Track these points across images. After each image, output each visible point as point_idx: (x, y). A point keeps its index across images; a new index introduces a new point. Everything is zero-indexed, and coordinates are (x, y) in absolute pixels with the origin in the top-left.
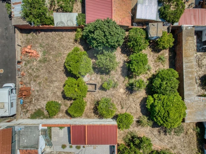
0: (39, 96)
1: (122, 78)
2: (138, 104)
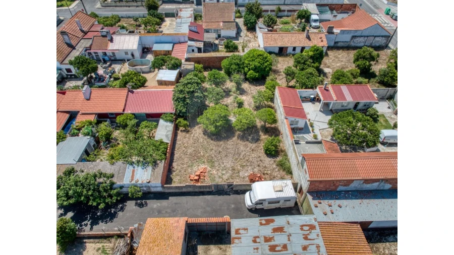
1: (231, 97)
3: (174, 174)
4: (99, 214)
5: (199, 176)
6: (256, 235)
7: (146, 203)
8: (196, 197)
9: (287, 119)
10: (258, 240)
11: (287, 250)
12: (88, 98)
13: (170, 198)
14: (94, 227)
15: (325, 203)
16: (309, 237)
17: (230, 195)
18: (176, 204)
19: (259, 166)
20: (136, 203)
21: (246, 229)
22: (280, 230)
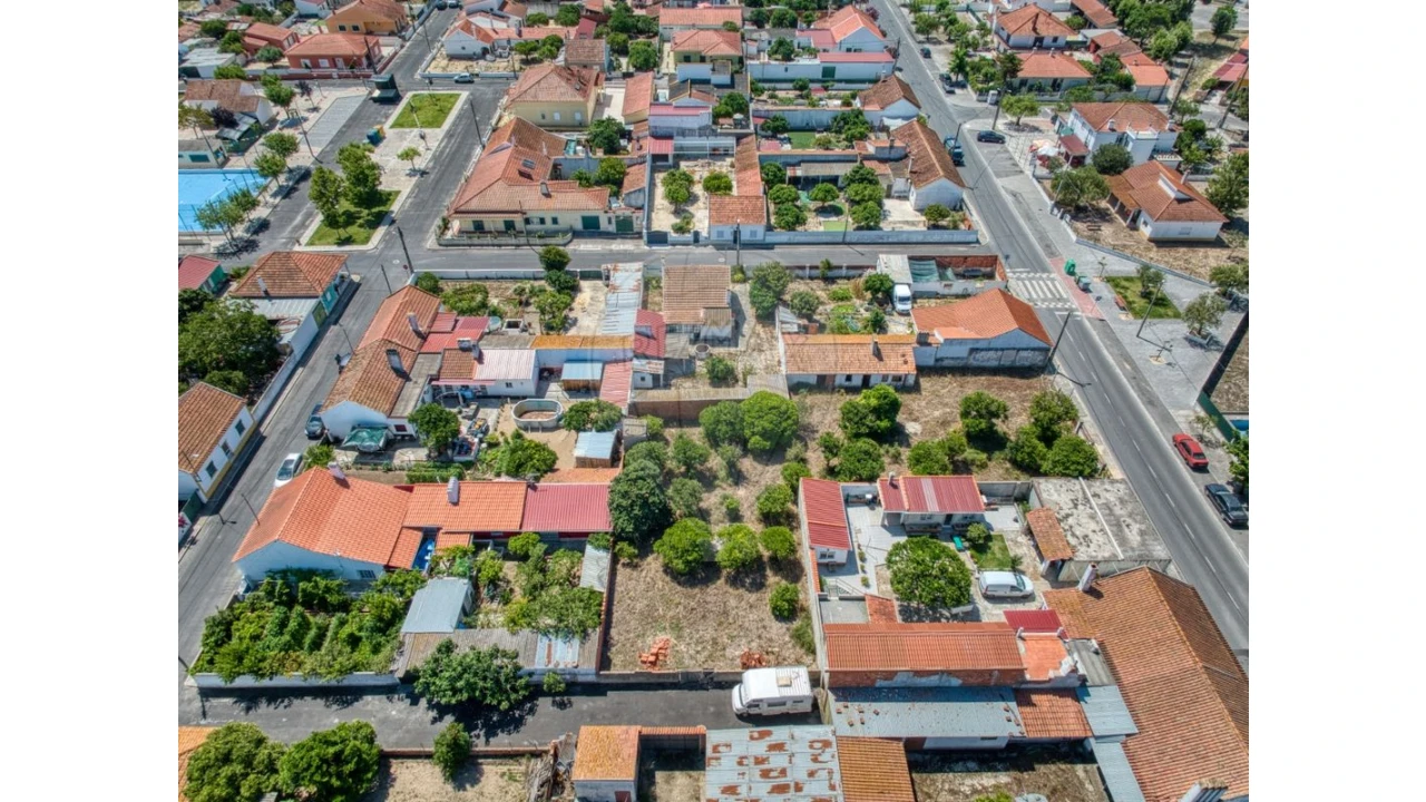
1: (718, 491)
3: (613, 649)
4: (495, 719)
5: (657, 655)
6: (743, 754)
7: (570, 702)
8: (651, 693)
9: (812, 549)
10: (745, 761)
11: (786, 776)
12: (456, 500)
13: (609, 693)
14: (491, 739)
15: (854, 707)
16: (820, 758)
17: (708, 690)
18: (619, 703)
19: (760, 637)
20: (554, 702)
21: (728, 746)
22: (779, 747)
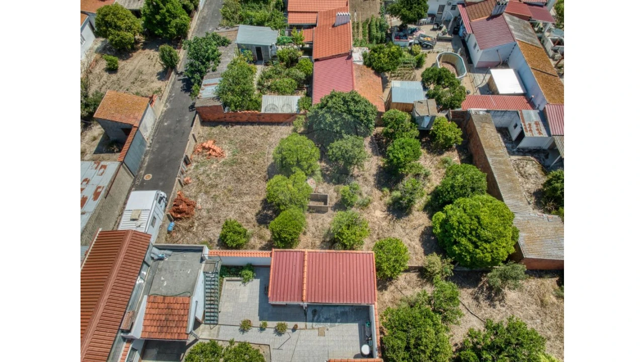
0: (211, 218)
1: (377, 193)
2: (417, 240)
12: (335, 26)
